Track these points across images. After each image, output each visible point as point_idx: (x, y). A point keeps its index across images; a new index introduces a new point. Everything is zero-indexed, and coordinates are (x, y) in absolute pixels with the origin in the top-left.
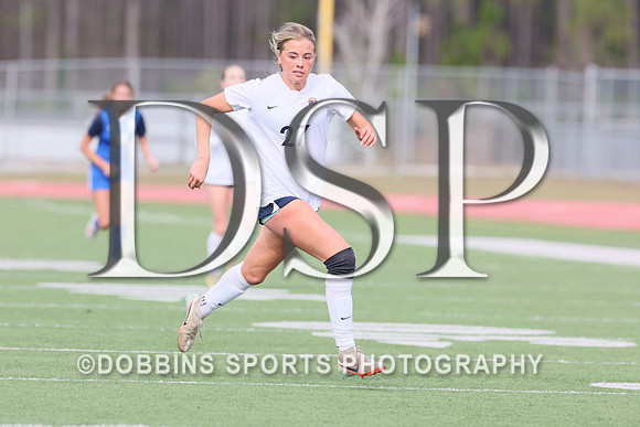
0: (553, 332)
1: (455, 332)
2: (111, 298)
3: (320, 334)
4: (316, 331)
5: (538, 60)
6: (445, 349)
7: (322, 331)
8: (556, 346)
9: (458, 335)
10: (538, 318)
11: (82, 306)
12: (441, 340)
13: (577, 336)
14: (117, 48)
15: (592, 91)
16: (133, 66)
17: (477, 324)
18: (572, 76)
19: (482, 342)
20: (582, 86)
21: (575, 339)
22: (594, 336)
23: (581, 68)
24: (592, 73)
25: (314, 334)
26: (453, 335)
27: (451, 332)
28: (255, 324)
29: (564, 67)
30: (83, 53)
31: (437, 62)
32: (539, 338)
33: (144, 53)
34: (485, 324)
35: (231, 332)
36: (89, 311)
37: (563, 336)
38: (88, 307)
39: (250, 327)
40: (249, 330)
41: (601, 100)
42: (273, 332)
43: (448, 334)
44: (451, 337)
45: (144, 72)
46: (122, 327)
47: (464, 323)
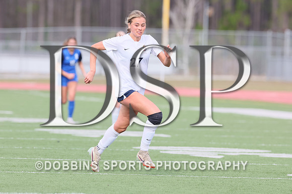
0: (270, 151)
2: (69, 135)
5: (263, 28)
6: (221, 159)
7: (165, 150)
8: (272, 158)
9: (227, 152)
10: (263, 145)
11: (55, 139)
12: (219, 155)
13: (281, 153)
14: (71, 22)
15: (288, 41)
16: (78, 30)
17: (235, 148)
19: (238, 156)
20: (283, 39)
22: (289, 153)
23: (283, 31)
24: (288, 33)
25: (161, 152)
27: (224, 151)
30: (56, 24)
31: (217, 28)
32: (264, 154)
33: (83, 24)
34: (239, 147)
35: (123, 151)
37: (275, 153)
38: (58, 140)
39: (132, 149)
46: (74, 149)
47: (230, 147)
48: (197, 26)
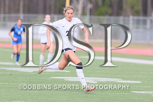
0: (122, 79)
1: (99, 79)
2: (16, 71)
3: (66, 80)
4: (65, 79)
5: (118, 14)
6: (96, 83)
7: (67, 79)
8: (123, 83)
9: (99, 80)
10: (118, 76)
11: (9, 73)
12: (95, 81)
13: (128, 80)
14: (18, 11)
15: (131, 22)
16: (21, 16)
17: (104, 77)
18: (126, 18)
19: (105, 82)
20: (129, 20)
21: (127, 81)
22: (132, 80)
23: (129, 16)
24: (131, 17)
25: (65, 80)
26: (98, 80)
27: (98, 79)
28: (51, 77)
29: (124, 16)
30: (10, 12)
31: (94, 15)
32: (118, 81)
33: (24, 12)
34: (106, 77)
35: (45, 79)
36: (11, 74)
37: (124, 80)
38: (11, 73)
39: (50, 78)
40: (49, 79)
41: (133, 24)
42: (55, 79)
43: (97, 80)
44: (98, 81)
45: (24, 17)
46: (19, 78)
47: (100, 77)
48: (84, 13)
